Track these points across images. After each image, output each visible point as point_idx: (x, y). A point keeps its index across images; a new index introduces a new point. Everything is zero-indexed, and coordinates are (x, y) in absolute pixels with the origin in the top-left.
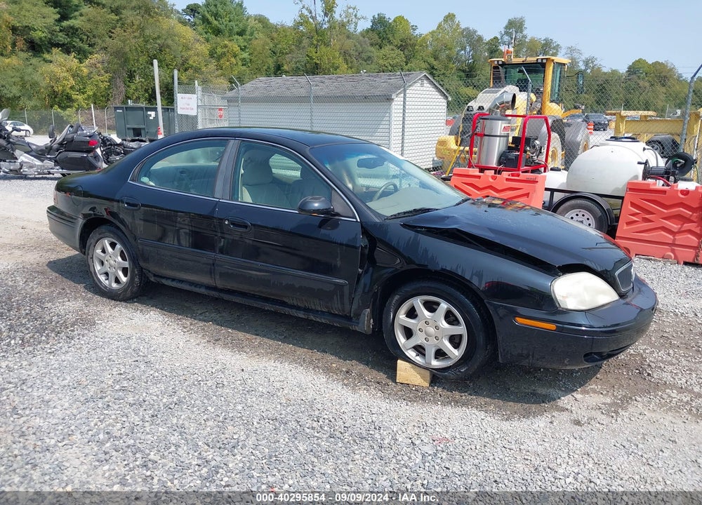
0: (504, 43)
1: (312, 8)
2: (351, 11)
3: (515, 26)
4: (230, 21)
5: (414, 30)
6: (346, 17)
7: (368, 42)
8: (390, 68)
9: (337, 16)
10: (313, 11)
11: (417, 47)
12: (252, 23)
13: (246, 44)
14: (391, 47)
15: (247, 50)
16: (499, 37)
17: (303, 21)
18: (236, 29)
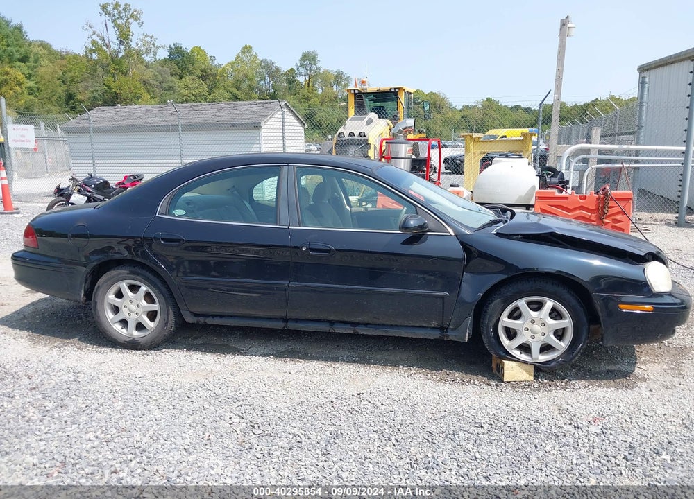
0: (301, 74)
1: (105, 35)
2: (148, 39)
3: (309, 59)
4: (8, 46)
5: (213, 60)
6: (144, 45)
7: (169, 71)
8: (193, 98)
9: (133, 44)
10: (106, 38)
11: (218, 77)
12: (35, 49)
13: (31, 72)
14: (192, 77)
15: (32, 79)
16: (296, 69)
17: (96, 48)
18: (17, 56)
